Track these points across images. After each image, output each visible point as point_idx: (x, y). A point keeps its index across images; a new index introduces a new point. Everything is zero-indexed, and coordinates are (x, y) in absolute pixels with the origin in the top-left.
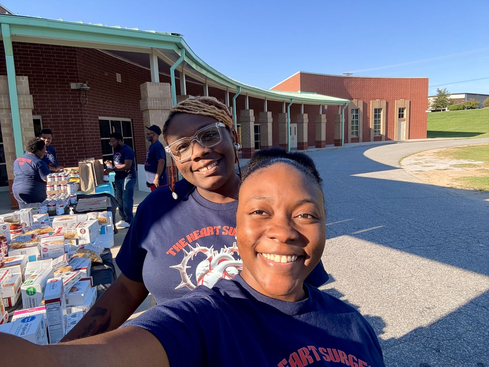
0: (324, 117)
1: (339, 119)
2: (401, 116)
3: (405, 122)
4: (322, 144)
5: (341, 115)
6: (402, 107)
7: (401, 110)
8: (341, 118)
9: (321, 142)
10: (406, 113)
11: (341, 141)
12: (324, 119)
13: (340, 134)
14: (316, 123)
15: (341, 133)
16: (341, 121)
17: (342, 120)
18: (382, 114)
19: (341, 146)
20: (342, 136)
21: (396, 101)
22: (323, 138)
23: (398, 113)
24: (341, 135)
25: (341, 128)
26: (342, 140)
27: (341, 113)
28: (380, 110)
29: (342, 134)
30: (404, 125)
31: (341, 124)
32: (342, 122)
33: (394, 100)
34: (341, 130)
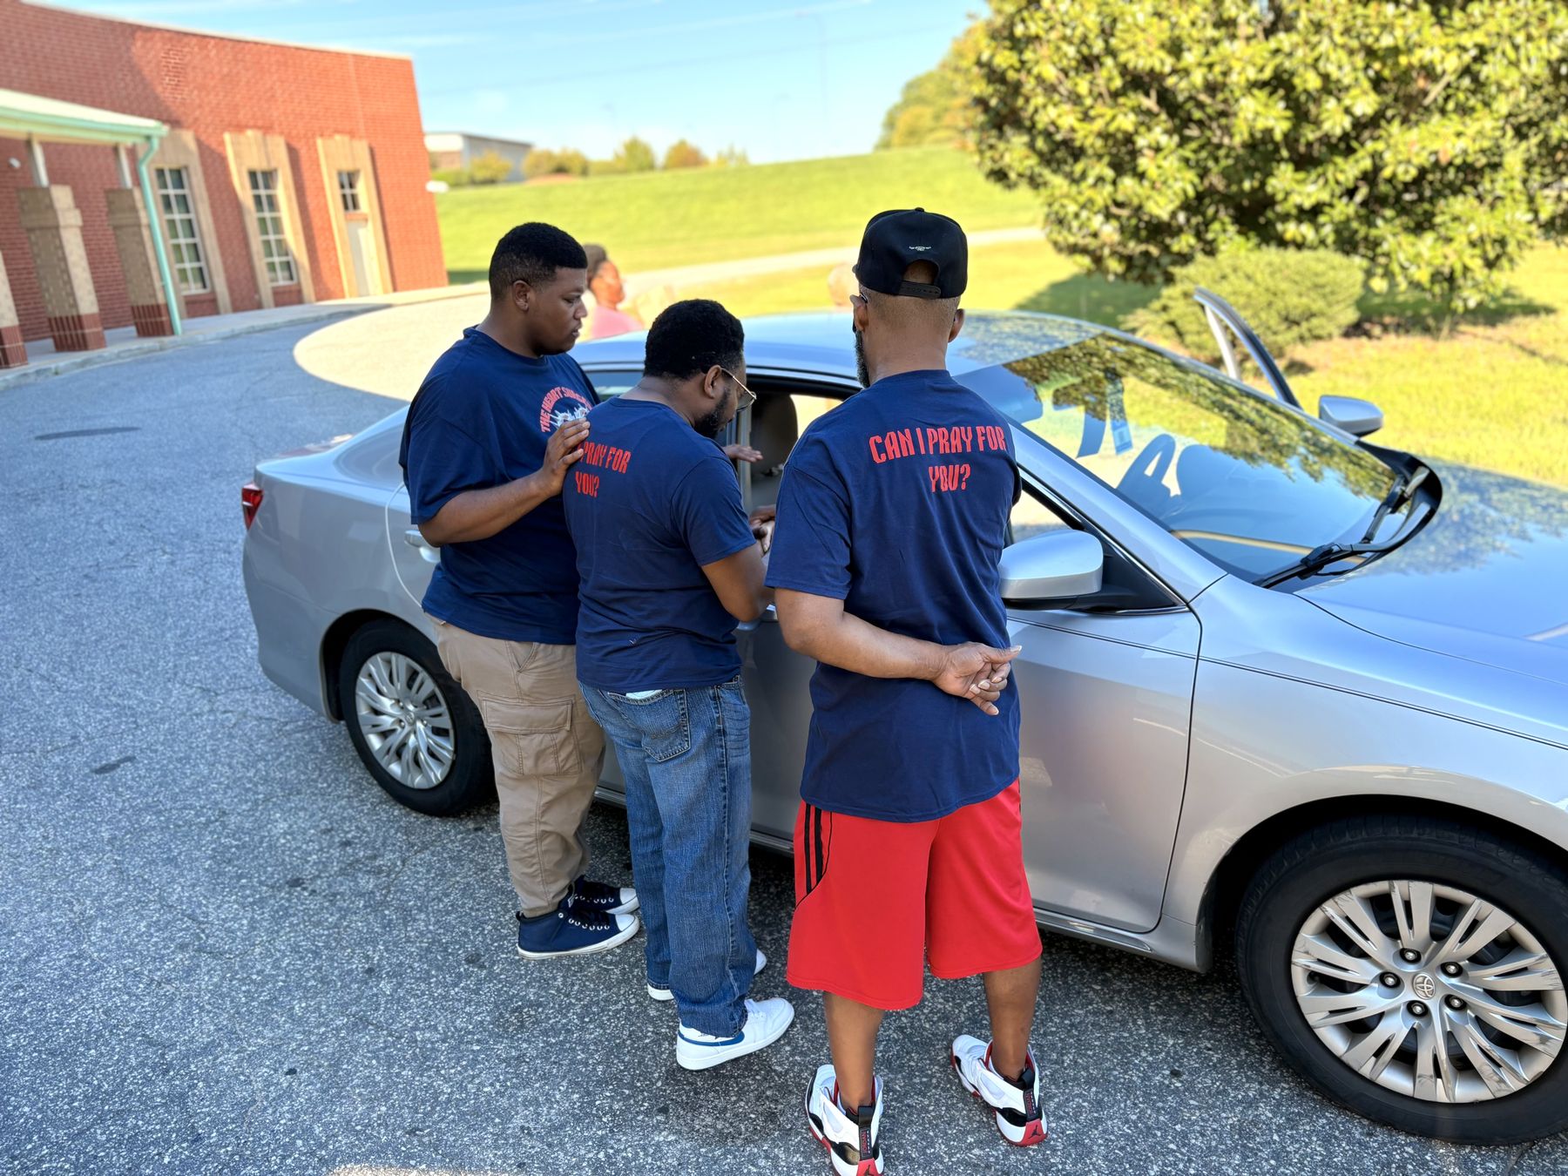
0: (62, 197)
1: (134, 209)
2: (350, 203)
3: (370, 224)
4: (87, 331)
5: (137, 194)
6: (347, 166)
7: (348, 180)
8: (139, 205)
9: (78, 321)
10: (364, 190)
11: (163, 311)
12: (69, 209)
13: (152, 280)
14: (30, 230)
15: (155, 274)
16: (144, 221)
17: (149, 216)
18: (283, 191)
19: (172, 332)
20: (164, 288)
21: (319, 142)
22: (87, 303)
23: (338, 192)
24: (158, 285)
25: (150, 254)
26: (167, 306)
27: (137, 181)
28: (269, 177)
29: (162, 277)
30: (369, 238)
31: (145, 233)
32: (150, 226)
33: (314, 136)
34: (153, 264)
